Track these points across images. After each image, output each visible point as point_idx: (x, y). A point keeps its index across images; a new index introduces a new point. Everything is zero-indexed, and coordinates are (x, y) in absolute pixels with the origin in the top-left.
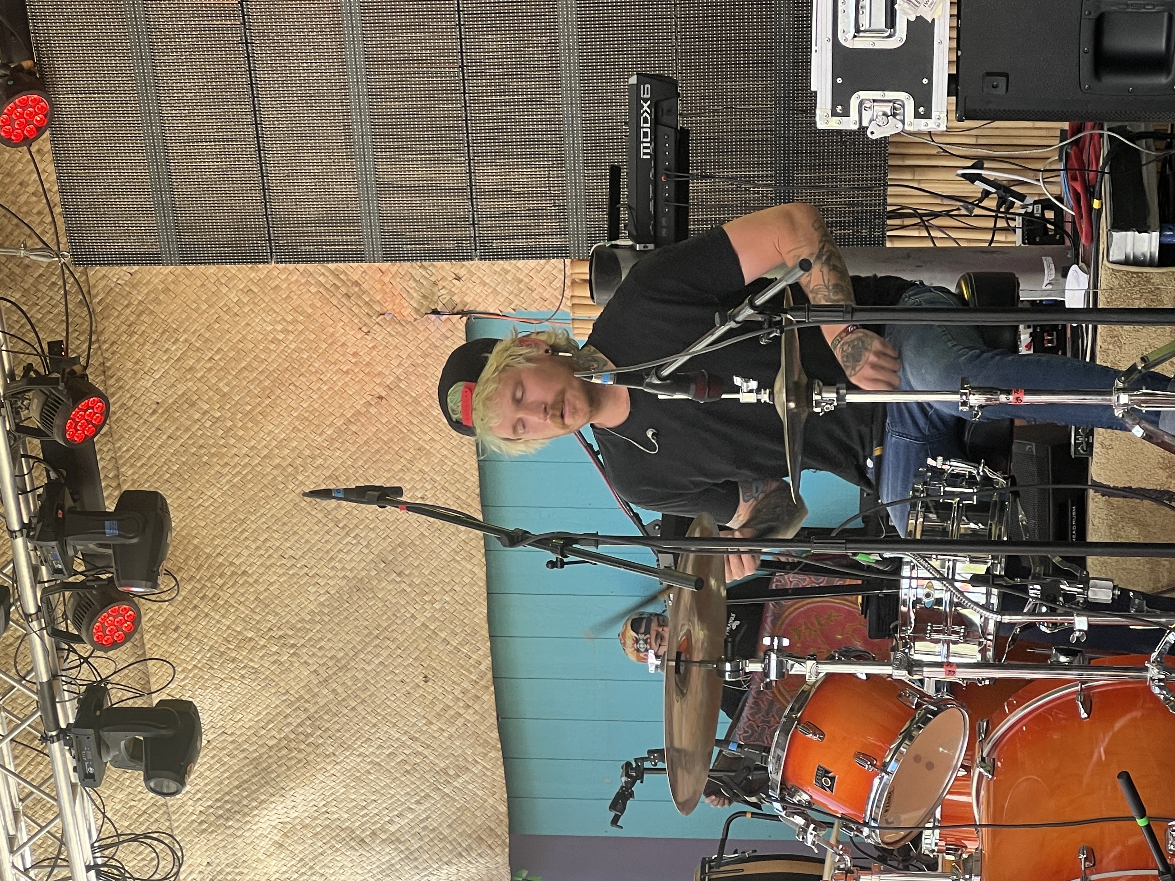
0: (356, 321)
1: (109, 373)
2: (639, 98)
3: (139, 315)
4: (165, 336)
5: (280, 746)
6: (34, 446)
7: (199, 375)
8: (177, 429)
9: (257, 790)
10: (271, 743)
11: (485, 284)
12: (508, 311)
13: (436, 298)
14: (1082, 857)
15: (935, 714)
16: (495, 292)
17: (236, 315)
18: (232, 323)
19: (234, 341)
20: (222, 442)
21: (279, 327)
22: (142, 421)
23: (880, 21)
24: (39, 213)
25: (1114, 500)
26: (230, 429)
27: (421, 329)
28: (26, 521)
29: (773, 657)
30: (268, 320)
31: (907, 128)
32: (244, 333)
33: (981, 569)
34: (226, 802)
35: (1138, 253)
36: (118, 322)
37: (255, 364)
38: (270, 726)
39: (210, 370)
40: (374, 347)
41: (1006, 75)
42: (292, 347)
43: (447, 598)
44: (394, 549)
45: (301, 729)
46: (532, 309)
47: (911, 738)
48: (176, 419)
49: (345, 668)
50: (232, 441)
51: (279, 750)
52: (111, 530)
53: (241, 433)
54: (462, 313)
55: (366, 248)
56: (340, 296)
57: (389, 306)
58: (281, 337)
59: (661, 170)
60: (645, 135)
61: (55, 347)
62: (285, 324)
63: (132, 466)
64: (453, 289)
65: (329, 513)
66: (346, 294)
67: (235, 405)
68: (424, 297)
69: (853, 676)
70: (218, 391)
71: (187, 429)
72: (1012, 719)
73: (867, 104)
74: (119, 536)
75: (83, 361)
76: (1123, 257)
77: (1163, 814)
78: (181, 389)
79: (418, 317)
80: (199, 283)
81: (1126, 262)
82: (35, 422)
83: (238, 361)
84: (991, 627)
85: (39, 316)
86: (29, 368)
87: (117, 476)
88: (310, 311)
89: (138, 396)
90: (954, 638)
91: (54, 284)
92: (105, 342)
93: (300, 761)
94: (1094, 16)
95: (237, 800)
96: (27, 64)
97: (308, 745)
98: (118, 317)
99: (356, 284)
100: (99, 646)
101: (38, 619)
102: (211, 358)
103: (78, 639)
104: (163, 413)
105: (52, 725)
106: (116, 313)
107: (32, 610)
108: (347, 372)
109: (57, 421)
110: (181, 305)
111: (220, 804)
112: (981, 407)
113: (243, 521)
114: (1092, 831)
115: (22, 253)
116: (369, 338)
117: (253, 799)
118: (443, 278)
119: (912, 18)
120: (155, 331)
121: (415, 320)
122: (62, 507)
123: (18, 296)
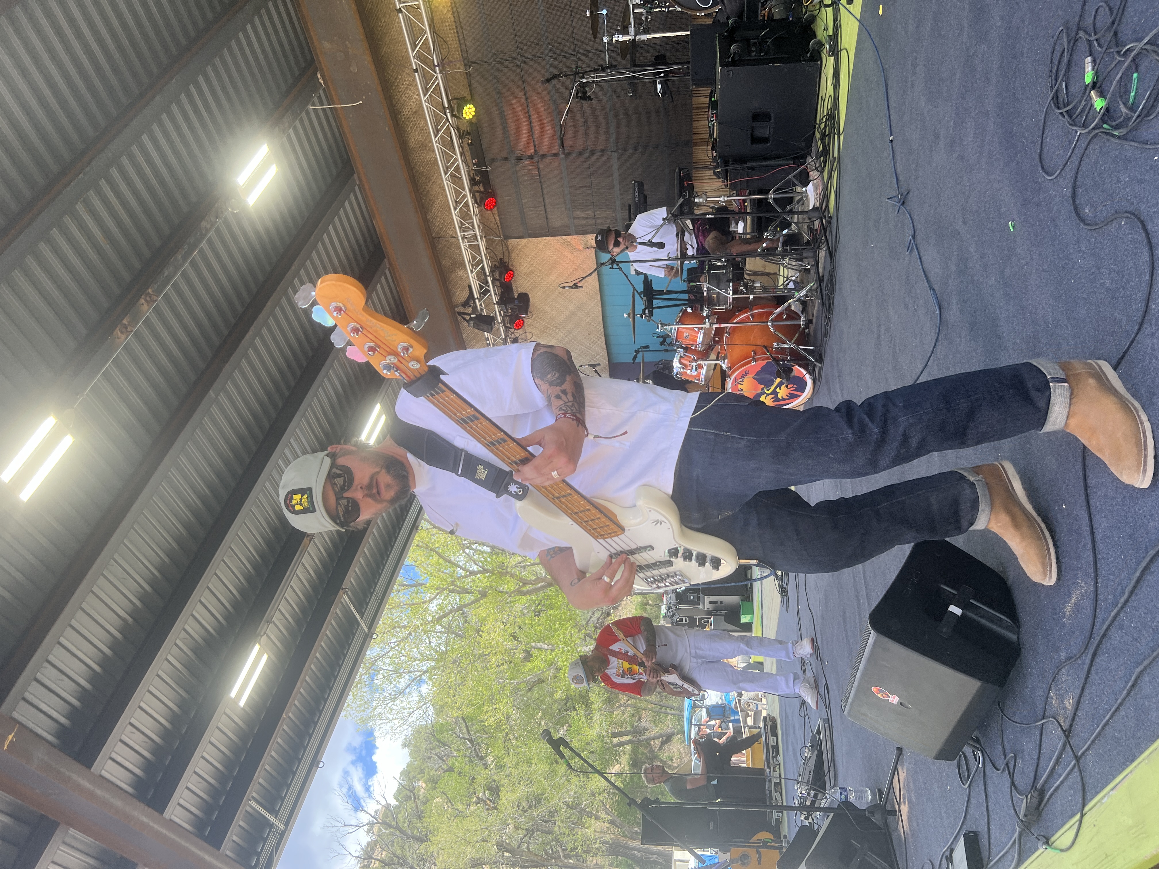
0: (569, 251)
1: (514, 266)
2: (634, 188)
3: (520, 251)
4: (526, 257)
6: (498, 284)
8: (530, 279)
17: (542, 251)
19: (542, 257)
20: (540, 281)
21: (552, 253)
24: (496, 228)
26: (542, 278)
28: (497, 301)
32: (544, 255)
36: (515, 253)
37: (547, 262)
39: (537, 264)
40: (574, 257)
43: (593, 315)
44: (581, 304)
48: (529, 277)
49: (570, 333)
50: (543, 281)
52: (516, 302)
53: (544, 279)
55: (571, 232)
57: (577, 247)
58: (552, 256)
59: (641, 204)
60: (637, 196)
63: (520, 287)
67: (543, 272)
68: (585, 244)
71: (532, 279)
74: (519, 303)
75: (508, 263)
80: (533, 243)
82: (498, 277)
85: (498, 253)
87: (517, 290)
88: (559, 249)
91: (500, 244)
96: (490, 191)
99: (569, 241)
100: (515, 329)
102: (537, 262)
103: (510, 328)
104: (526, 275)
108: (568, 263)
109: (503, 277)
110: (529, 248)
113: (546, 300)
115: (492, 237)
122: (505, 297)
123: (492, 248)
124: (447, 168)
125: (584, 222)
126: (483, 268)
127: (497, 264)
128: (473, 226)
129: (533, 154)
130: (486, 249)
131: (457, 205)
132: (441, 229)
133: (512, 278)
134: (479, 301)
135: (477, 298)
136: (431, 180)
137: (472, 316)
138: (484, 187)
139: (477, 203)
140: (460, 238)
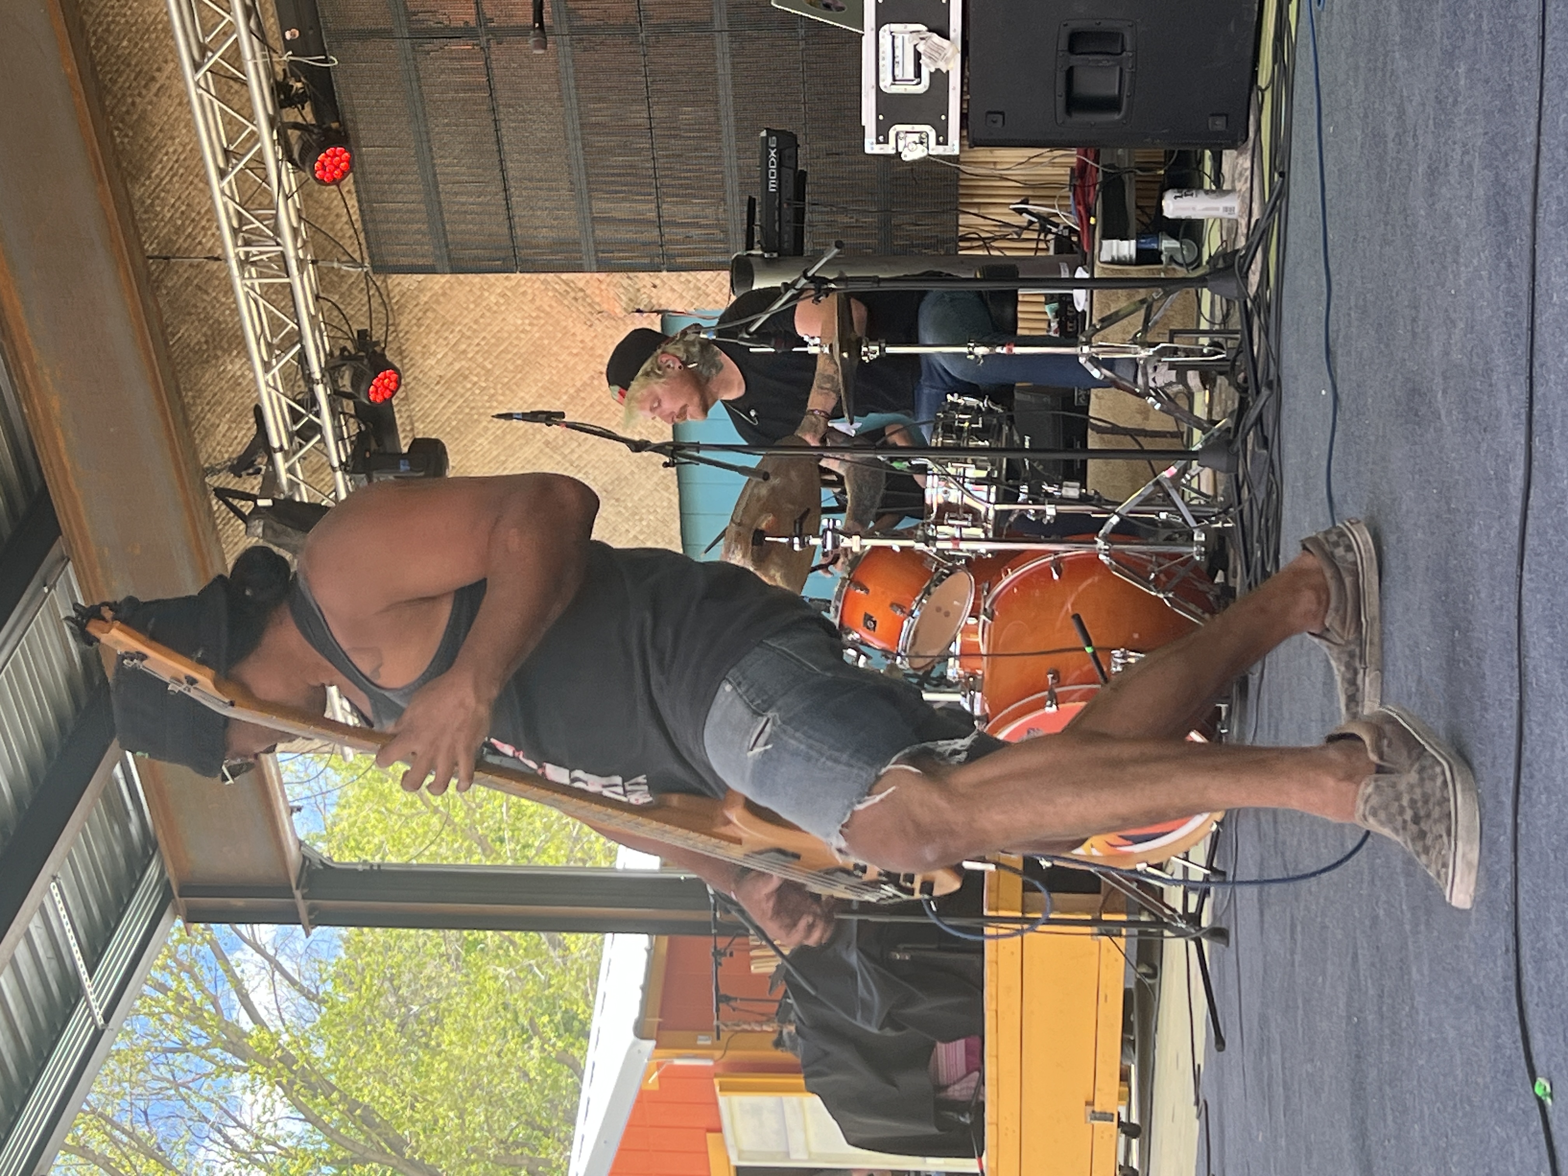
0: (582, 317)
1: (405, 354)
2: (768, 147)
3: (425, 313)
4: (445, 328)
6: (349, 406)
7: (470, 355)
8: (455, 395)
11: (673, 290)
12: (691, 310)
13: (639, 300)
14: (1050, 676)
15: (947, 576)
16: (681, 297)
17: (495, 312)
18: (493, 319)
19: (495, 331)
20: (488, 405)
21: (527, 321)
22: (429, 389)
23: (910, 73)
24: (350, 237)
25: (1105, 436)
26: (493, 395)
27: (629, 323)
28: (344, 459)
29: (829, 534)
30: (518, 316)
31: (931, 153)
32: (501, 325)
33: (983, 474)
35: (1121, 255)
36: (410, 317)
37: (510, 348)
39: (477, 352)
40: (596, 336)
41: (1002, 113)
42: (537, 336)
43: (652, 517)
44: (613, 482)
46: (708, 309)
47: (930, 594)
48: (454, 389)
50: (495, 404)
52: (404, 467)
53: (501, 398)
54: (658, 312)
55: (585, 262)
56: (570, 299)
57: (605, 307)
58: (528, 328)
59: (784, 200)
60: (773, 174)
61: (362, 334)
62: (531, 319)
63: (423, 422)
64: (651, 294)
65: (566, 456)
66: (574, 297)
67: (496, 378)
68: (631, 300)
69: (890, 548)
70: (484, 368)
71: (462, 396)
72: (1006, 581)
73: (902, 135)
74: (411, 470)
75: (383, 345)
76: (1109, 259)
77: (1109, 645)
78: (457, 366)
79: (626, 314)
80: (468, 288)
81: (1113, 262)
82: (349, 389)
83: (498, 346)
84: (991, 515)
85: (353, 313)
86: (344, 349)
87: (412, 430)
88: (548, 309)
89: (426, 371)
90: (965, 523)
91: (362, 289)
94: (1066, 68)
96: (335, 125)
98: (409, 313)
99: (582, 290)
102: (478, 344)
104: (444, 383)
108: (576, 355)
109: (363, 387)
110: (455, 305)
112: (983, 356)
113: (504, 462)
114: (1058, 658)
115: (336, 265)
116: (591, 329)
118: (644, 286)
119: (933, 70)
120: (437, 324)
121: (624, 316)
122: (369, 450)
123: (337, 297)
124: (203, 49)
125: (625, 234)
126: (302, 357)
127: (349, 345)
128: (276, 230)
129: (473, 24)
130: (317, 298)
131: (227, 161)
132: (178, 230)
133: (393, 393)
134: (286, 459)
135: (281, 448)
136: (153, 79)
137: (261, 503)
138: (316, 112)
139: (291, 160)
140: (234, 264)
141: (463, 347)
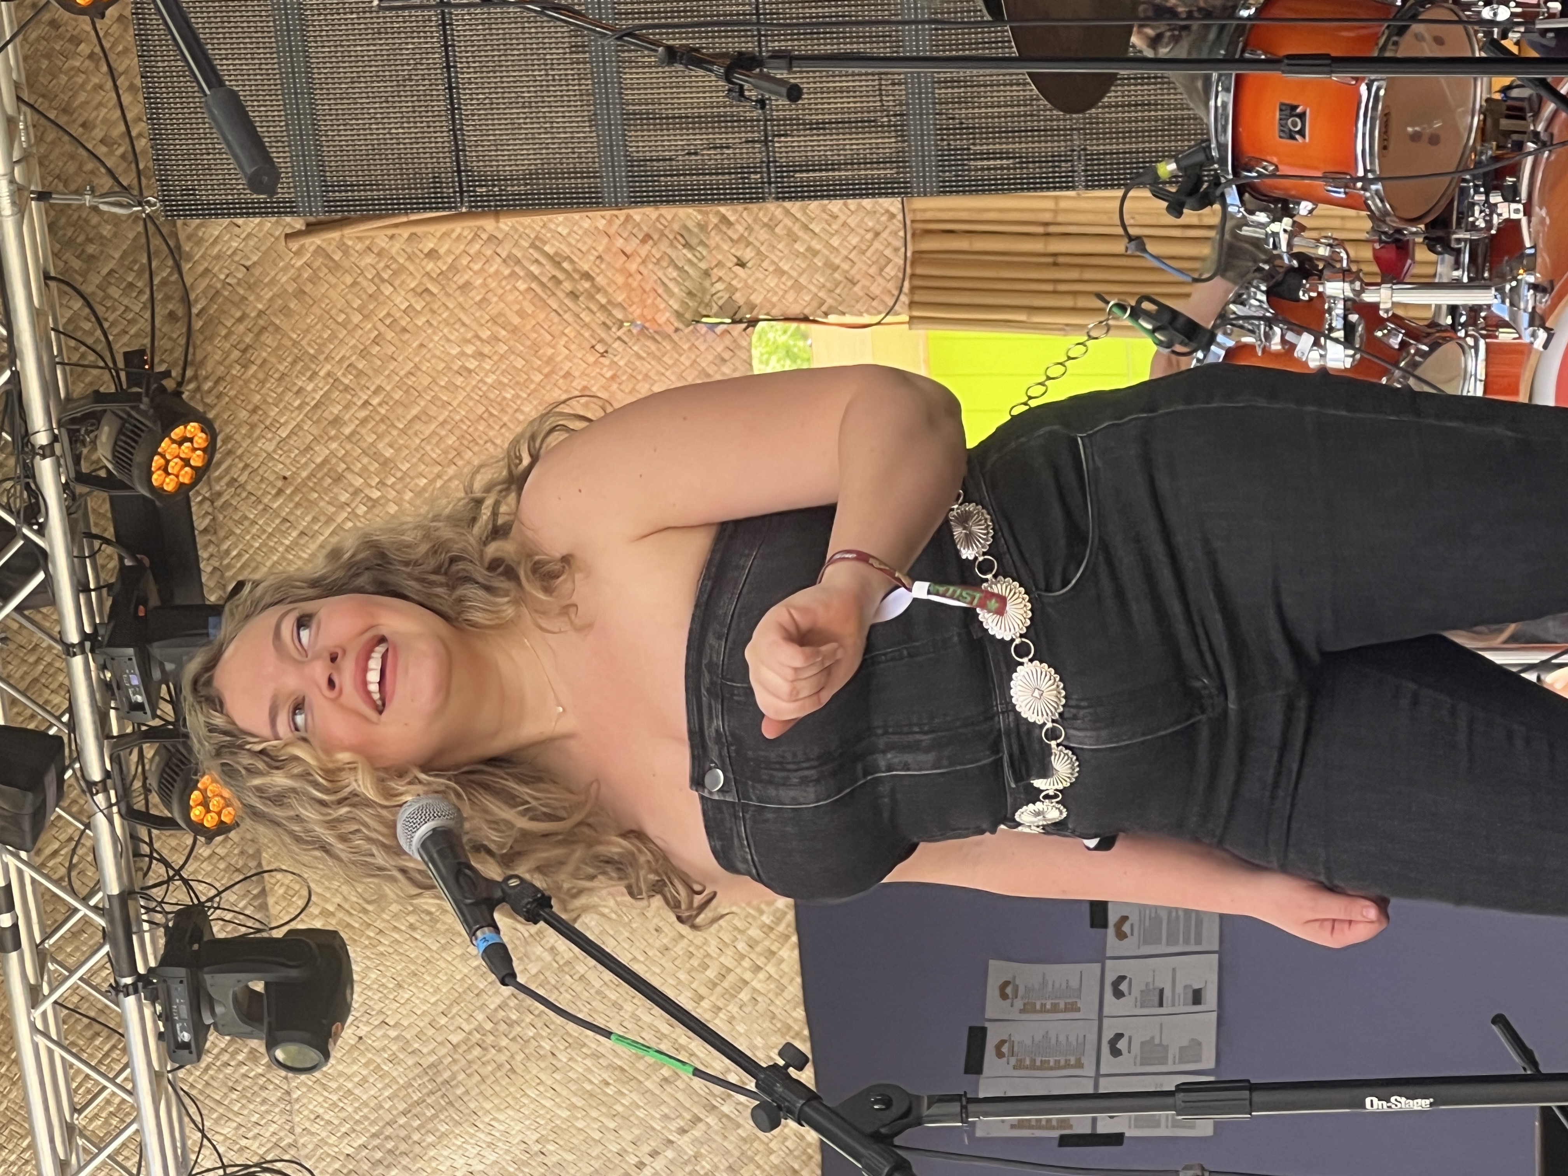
0: (587, 334)
4: (298, 367)
5: (470, 1044)
9: (435, 1116)
10: (455, 1039)
11: (781, 271)
13: (708, 297)
16: (798, 287)
18: (399, 344)
19: (402, 373)
22: (260, 507)
27: (686, 347)
30: (452, 338)
32: (417, 359)
34: (388, 1138)
38: (454, 1011)
42: (489, 381)
45: (501, 1014)
51: (469, 1050)
55: (604, 183)
56: (561, 295)
57: (636, 312)
61: (134, 358)
62: (478, 343)
64: (734, 283)
66: (572, 292)
67: (401, 479)
79: (681, 326)
82: (105, 464)
83: (407, 406)
86: (95, 389)
89: (255, 466)
92: (206, 378)
93: (499, 1067)
95: (403, 1133)
97: (513, 1040)
98: (226, 337)
101: (106, 790)
104: (293, 493)
105: (125, 966)
106: (224, 332)
107: (96, 775)
110: (320, 318)
111: (376, 1142)
116: (606, 361)
117: (429, 1131)
118: (720, 264)
120: (281, 360)
121: (677, 330)
122: (144, 602)
126: (14, 395)
130: (47, 277)
141: (336, 410)
